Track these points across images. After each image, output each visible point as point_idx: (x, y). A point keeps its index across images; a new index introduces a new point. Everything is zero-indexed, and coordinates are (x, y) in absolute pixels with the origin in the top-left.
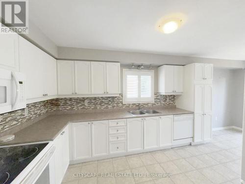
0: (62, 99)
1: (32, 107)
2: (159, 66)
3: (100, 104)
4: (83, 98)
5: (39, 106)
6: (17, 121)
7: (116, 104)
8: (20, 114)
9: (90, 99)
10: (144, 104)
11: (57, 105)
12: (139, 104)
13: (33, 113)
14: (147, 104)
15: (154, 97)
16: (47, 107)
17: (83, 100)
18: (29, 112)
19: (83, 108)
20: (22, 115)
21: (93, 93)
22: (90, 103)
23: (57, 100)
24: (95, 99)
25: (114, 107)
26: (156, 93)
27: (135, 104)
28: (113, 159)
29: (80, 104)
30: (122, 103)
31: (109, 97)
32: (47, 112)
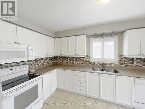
0: (58, 57)
1: (45, 60)
2: (124, 32)
3: (75, 61)
4: (67, 57)
5: (49, 59)
6: (38, 65)
7: (85, 62)
8: (39, 62)
9: (70, 58)
10: (107, 64)
11: (57, 60)
12: (103, 63)
13: (45, 62)
14: (110, 64)
15: (117, 59)
16: (53, 60)
17: (67, 58)
18: (44, 62)
19: (67, 62)
20: (40, 63)
21: (70, 54)
22: (70, 60)
23: (57, 57)
24: (73, 58)
25: (83, 63)
26: (120, 56)
27: (99, 63)
28: (78, 95)
29: (66, 60)
30: (89, 62)
31: (81, 57)
32: (53, 62)
